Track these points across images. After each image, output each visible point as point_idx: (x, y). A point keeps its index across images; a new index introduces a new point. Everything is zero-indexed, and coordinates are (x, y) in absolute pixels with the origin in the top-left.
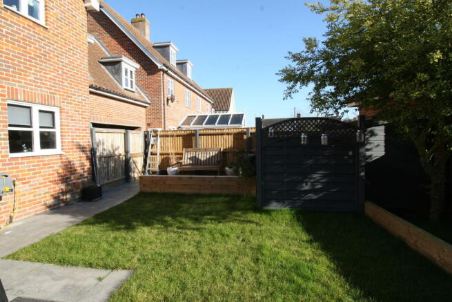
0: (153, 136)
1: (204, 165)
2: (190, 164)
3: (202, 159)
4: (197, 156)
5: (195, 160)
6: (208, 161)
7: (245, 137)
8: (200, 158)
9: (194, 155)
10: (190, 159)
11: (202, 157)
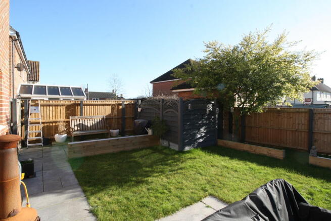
0: (32, 105)
1: (91, 130)
2: (78, 130)
3: (89, 126)
4: (84, 123)
5: (82, 127)
6: (94, 127)
7: (120, 107)
8: (86, 124)
9: (81, 122)
10: (77, 125)
11: (89, 123)
